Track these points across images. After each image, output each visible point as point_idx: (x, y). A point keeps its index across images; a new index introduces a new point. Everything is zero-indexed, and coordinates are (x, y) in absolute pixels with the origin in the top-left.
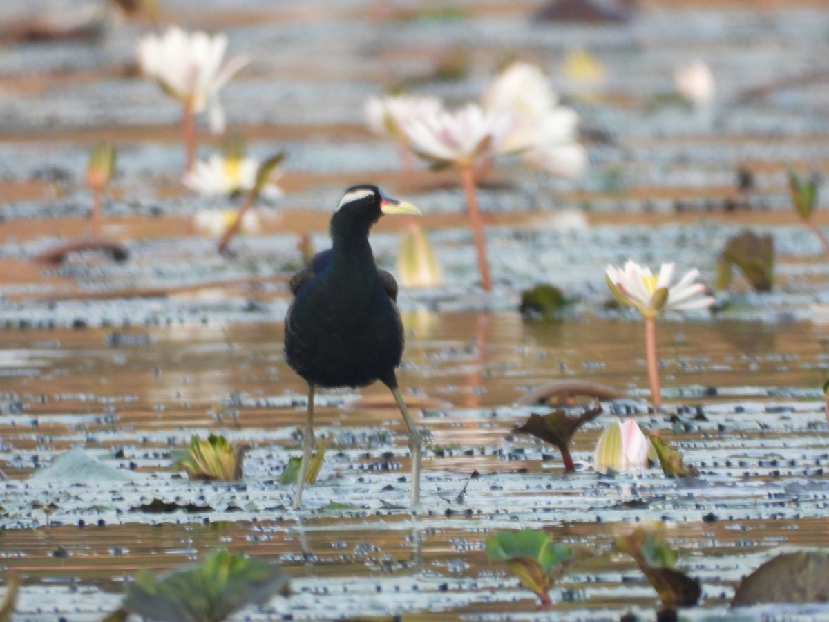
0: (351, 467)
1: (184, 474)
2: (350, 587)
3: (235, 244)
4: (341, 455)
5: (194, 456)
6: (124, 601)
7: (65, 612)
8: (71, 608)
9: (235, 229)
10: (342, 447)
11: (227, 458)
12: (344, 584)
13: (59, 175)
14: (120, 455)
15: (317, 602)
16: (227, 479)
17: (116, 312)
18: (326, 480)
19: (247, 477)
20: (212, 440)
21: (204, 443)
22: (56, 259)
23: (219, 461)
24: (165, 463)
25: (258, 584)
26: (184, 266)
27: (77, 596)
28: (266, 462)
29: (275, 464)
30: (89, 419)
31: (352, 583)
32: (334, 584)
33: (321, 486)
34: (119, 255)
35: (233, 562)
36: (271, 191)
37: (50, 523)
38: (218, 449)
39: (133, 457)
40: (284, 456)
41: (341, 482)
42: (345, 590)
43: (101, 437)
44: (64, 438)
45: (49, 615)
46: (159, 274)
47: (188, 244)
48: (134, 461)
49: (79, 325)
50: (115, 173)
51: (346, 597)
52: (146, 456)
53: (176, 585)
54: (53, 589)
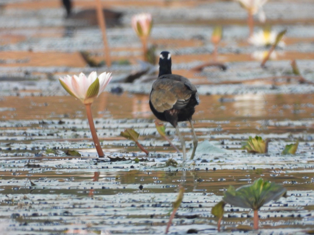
0: (310, 149)
1: (246, 151)
2: (310, 194)
3: (268, 64)
4: (306, 144)
5: (249, 144)
6: (223, 198)
7: (201, 202)
8: (204, 201)
9: (267, 59)
10: (307, 141)
11: (262, 145)
12: (307, 192)
13: (201, 38)
14: (223, 143)
15: (297, 199)
16: (262, 153)
17: (222, 90)
18: (300, 153)
19: (270, 152)
20: (257, 138)
21: (254, 139)
22: (200, 69)
23: (259, 146)
24: (239, 146)
25: (275, 193)
26: (248, 72)
27: (206, 197)
28: (278, 146)
29: (281, 147)
30: (212, 129)
31: (310, 192)
32: (304, 193)
33: (298, 156)
34: (224, 68)
35: (265, 184)
36: (282, 44)
37: (195, 169)
38: (259, 141)
39: (228, 144)
40: (284, 144)
41: (306, 154)
42: (308, 195)
43: (216, 136)
44: (202, 137)
45: (195, 203)
46: (239, 75)
47: (249, 64)
48: (228, 146)
49: (208, 94)
50: (222, 37)
51: (308, 197)
52: (233, 144)
53: (243, 193)
54: (197, 194)
